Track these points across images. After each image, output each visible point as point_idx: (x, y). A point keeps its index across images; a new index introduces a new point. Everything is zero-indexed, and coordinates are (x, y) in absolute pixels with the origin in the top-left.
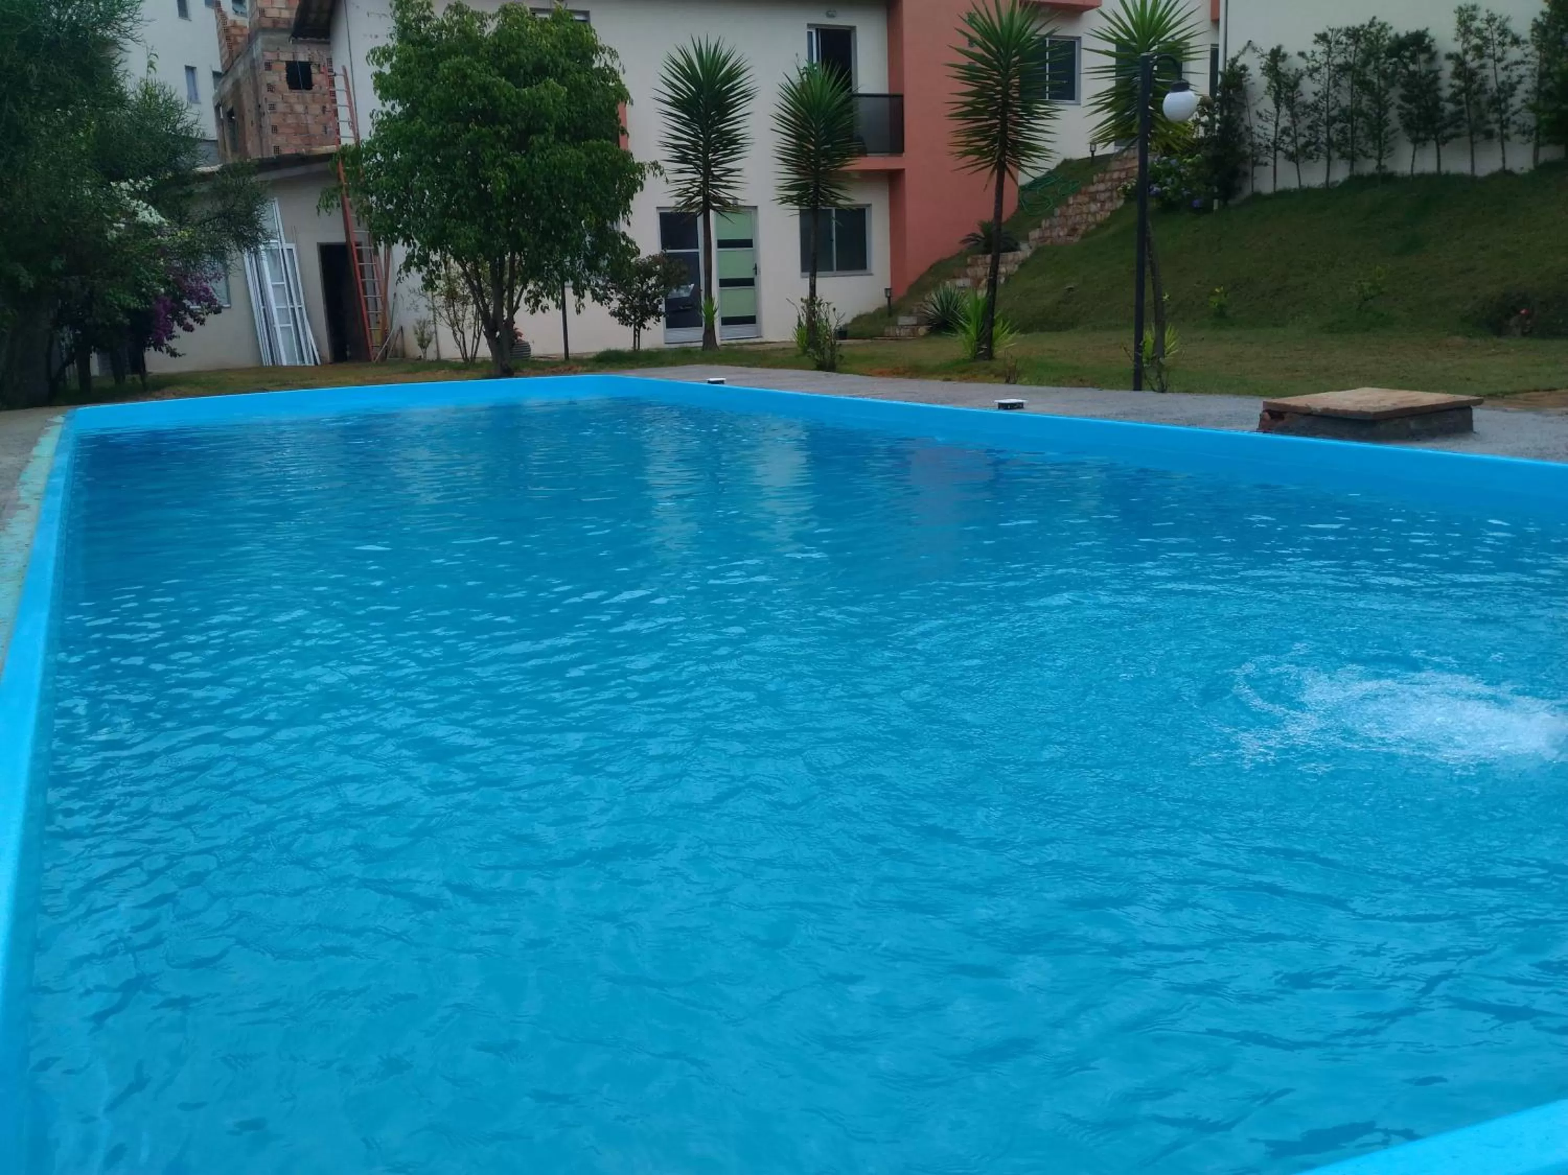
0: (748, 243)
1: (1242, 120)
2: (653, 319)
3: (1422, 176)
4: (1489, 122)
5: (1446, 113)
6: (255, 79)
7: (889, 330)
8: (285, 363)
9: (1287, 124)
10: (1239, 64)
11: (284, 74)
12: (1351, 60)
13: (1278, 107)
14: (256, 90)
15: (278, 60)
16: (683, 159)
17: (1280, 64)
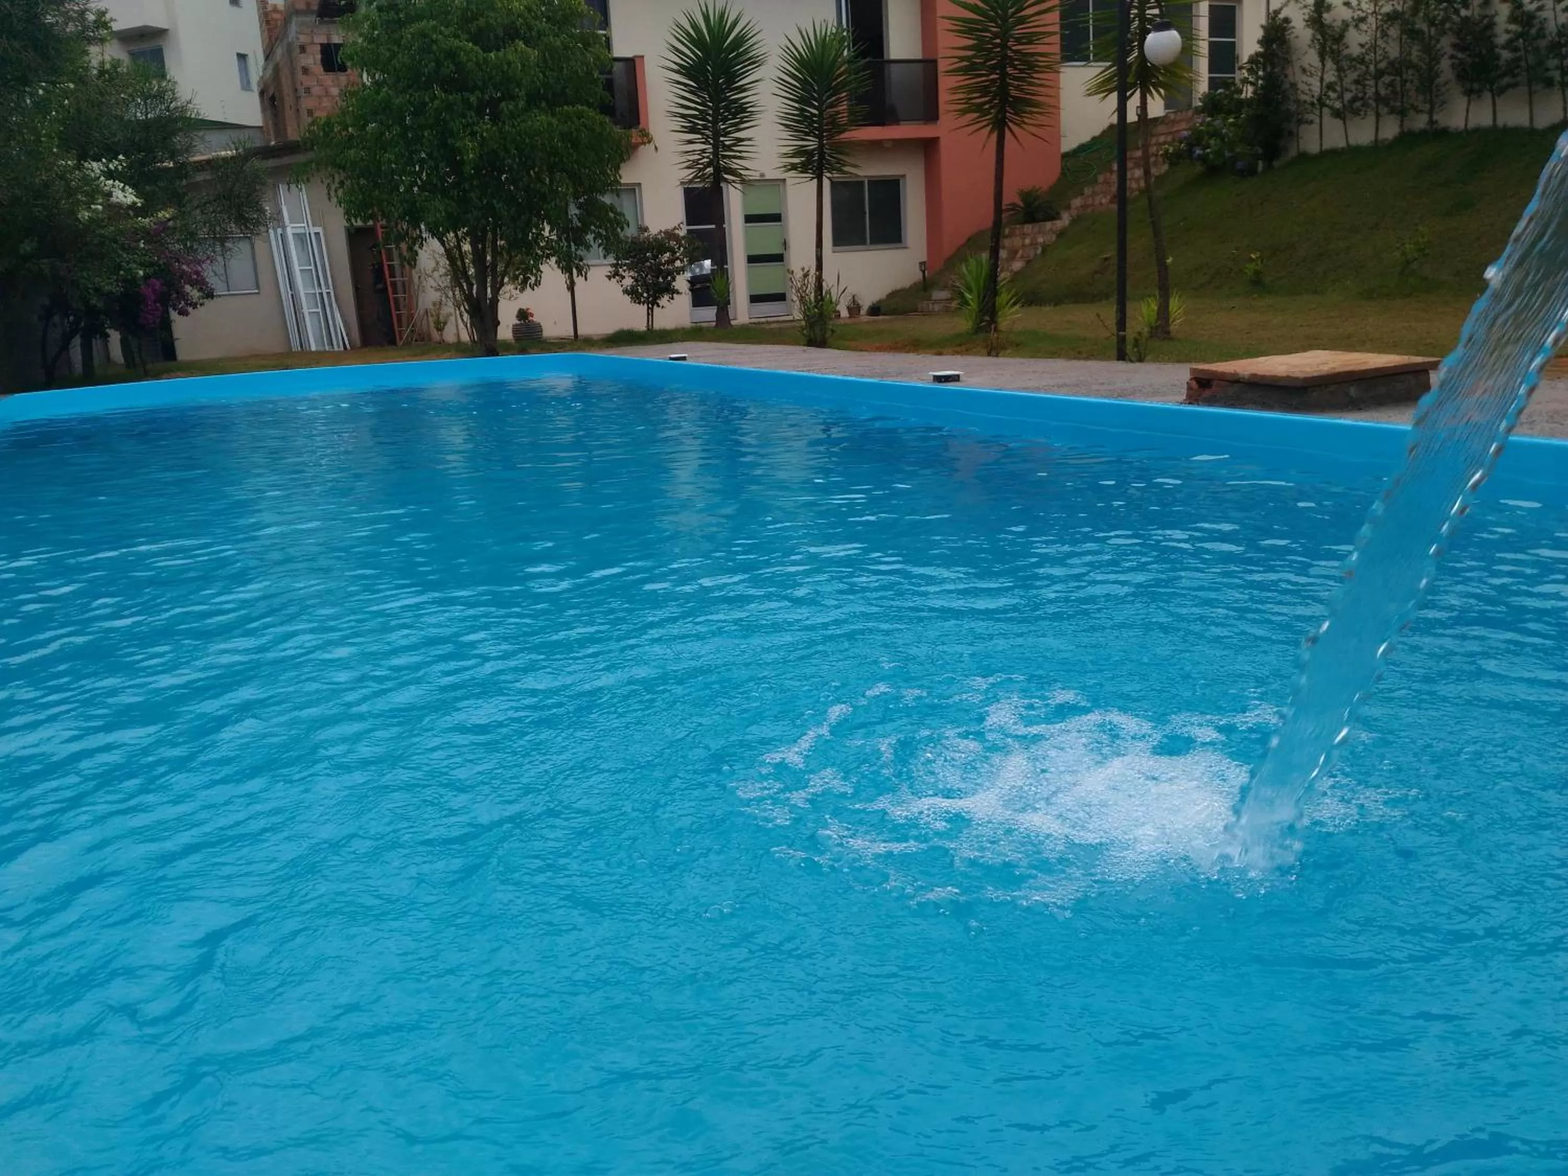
0: (776, 218)
1: (1286, 76)
2: (666, 297)
3: (1477, 130)
4: (1548, 70)
5: (1502, 62)
6: (292, 62)
7: (922, 305)
8: (313, 348)
9: (1333, 79)
10: (1281, 16)
11: (319, 57)
12: (1399, 8)
13: (1323, 60)
14: (293, 74)
15: (312, 43)
16: (693, 130)
17: (1325, 15)
